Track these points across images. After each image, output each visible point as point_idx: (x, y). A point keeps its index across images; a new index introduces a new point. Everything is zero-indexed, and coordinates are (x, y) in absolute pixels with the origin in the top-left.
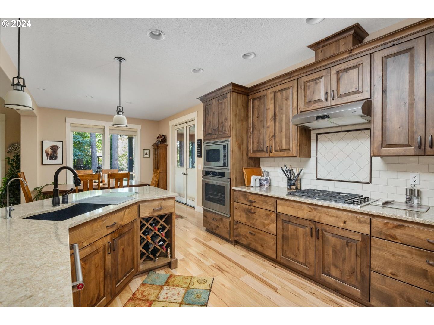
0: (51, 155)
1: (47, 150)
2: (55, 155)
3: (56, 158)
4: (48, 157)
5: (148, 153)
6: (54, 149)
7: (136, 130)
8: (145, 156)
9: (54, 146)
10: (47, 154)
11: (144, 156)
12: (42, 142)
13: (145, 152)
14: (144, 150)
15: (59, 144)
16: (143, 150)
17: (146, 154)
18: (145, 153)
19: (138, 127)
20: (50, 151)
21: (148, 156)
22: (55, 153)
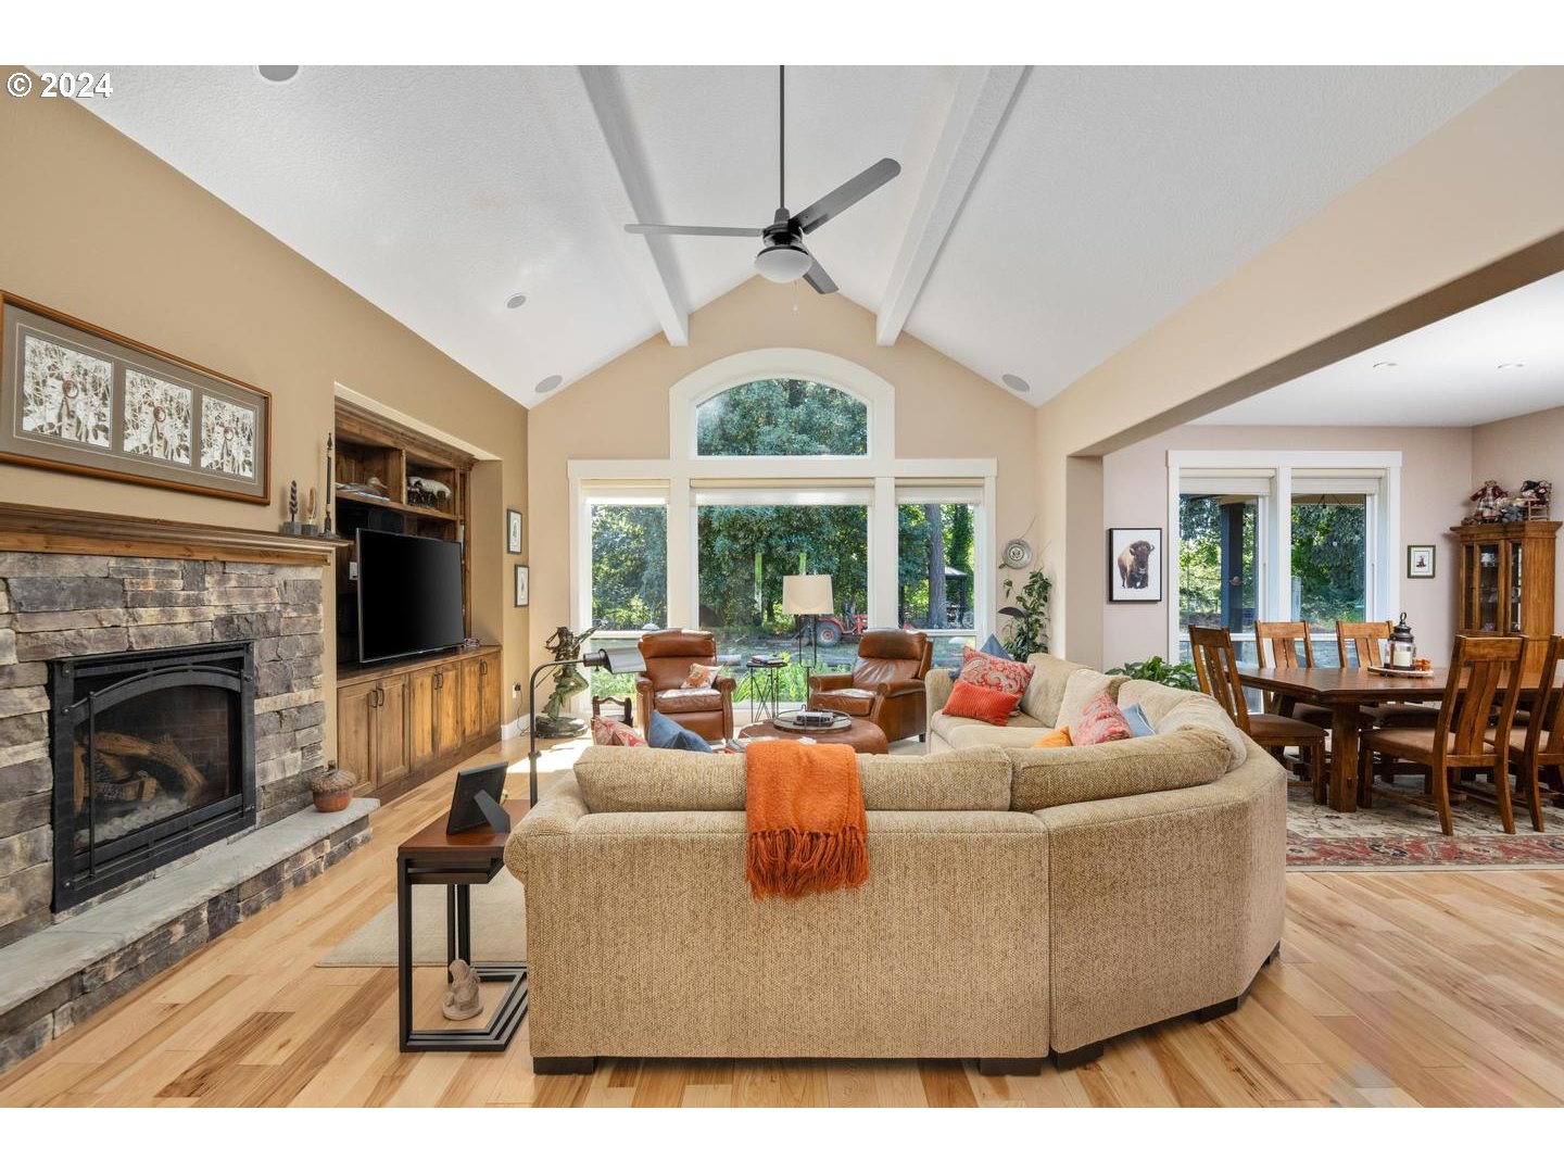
0: (1131, 571)
1: (1123, 558)
2: (1142, 571)
3: (1144, 584)
4: (1124, 579)
5: (1428, 561)
6: (1141, 552)
7: (1382, 473)
8: (1415, 571)
9: (1141, 544)
10: (1123, 569)
11: (1412, 574)
12: (1110, 532)
13: (1416, 556)
14: (1413, 550)
15: (1152, 538)
16: (1409, 548)
17: (1421, 564)
18: (1415, 560)
19: (1390, 460)
20: (1129, 560)
21: (1427, 570)
22: (1143, 567)
